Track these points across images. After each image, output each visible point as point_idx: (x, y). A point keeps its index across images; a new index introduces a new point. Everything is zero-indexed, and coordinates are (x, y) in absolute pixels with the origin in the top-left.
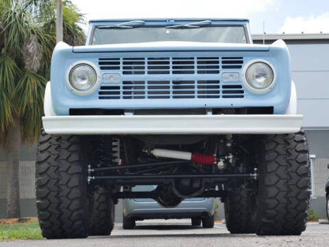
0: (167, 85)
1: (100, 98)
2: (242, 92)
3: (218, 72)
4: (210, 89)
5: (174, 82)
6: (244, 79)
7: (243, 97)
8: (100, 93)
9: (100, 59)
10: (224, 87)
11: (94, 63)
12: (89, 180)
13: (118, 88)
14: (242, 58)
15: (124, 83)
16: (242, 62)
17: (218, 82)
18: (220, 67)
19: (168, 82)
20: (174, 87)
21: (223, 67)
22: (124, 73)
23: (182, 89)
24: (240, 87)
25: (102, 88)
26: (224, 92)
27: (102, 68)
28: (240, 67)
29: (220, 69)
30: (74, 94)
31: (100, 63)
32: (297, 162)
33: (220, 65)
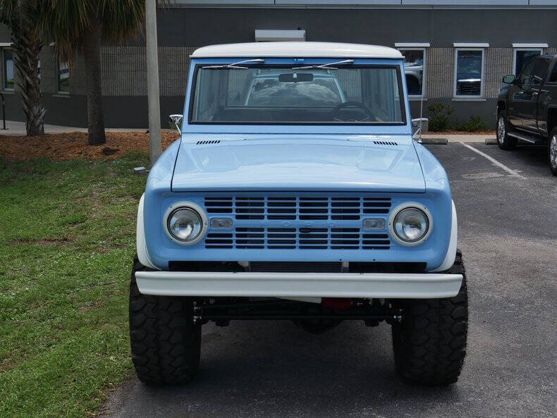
0: (293, 239)
1: (207, 247)
2: (388, 242)
3: (358, 218)
4: (347, 239)
5: (300, 230)
6: (391, 227)
7: (388, 248)
8: (207, 241)
9: (206, 199)
10: (365, 236)
11: (199, 204)
12: (195, 320)
13: (231, 235)
14: (390, 199)
15: (238, 229)
16: (389, 205)
17: (358, 230)
18: (361, 211)
19: (294, 230)
20: (300, 236)
21: (365, 211)
22: (238, 217)
23: (311, 238)
24: (386, 236)
25: (210, 235)
26: (364, 242)
27: (209, 211)
28: (387, 211)
29: (361, 213)
30: (176, 244)
31: (206, 204)
32: (452, 317)
33: (361, 207)
